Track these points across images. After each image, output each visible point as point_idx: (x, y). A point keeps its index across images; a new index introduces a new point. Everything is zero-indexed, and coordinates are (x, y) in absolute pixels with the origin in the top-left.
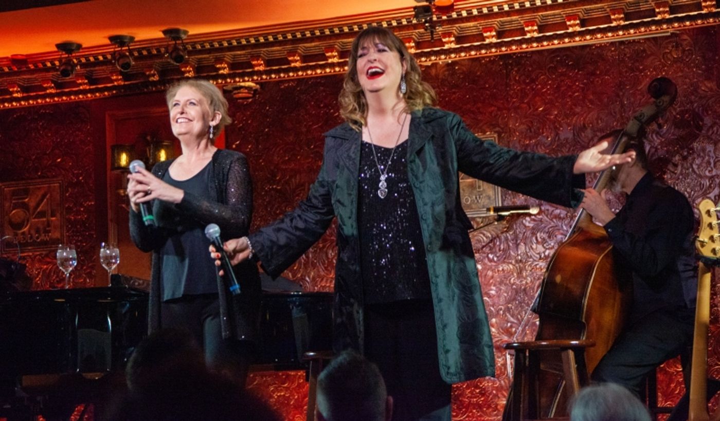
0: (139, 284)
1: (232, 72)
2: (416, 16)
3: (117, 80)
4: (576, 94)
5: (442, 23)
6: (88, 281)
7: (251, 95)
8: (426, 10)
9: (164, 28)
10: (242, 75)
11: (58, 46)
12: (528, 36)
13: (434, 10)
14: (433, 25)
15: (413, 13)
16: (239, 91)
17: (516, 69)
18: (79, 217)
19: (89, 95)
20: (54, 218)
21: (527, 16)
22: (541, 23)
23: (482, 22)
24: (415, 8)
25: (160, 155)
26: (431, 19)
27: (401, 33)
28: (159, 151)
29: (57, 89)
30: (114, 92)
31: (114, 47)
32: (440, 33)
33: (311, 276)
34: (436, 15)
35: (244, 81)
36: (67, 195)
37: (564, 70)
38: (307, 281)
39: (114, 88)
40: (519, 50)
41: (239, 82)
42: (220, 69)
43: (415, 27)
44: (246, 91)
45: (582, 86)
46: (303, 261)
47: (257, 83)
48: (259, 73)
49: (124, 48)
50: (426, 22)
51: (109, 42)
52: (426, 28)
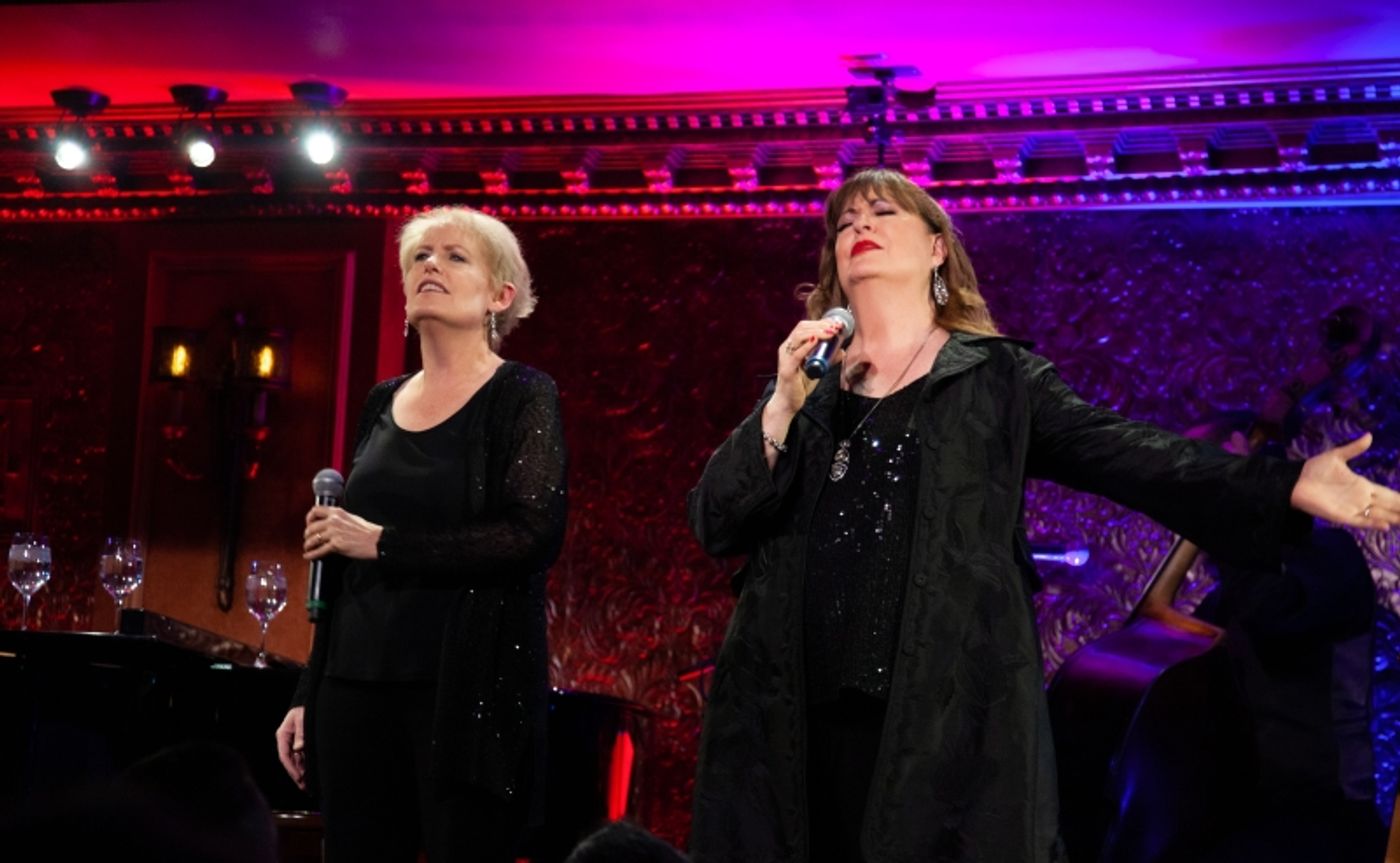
0: (188, 637)
1: (432, 191)
2: (850, 108)
3: (181, 184)
4: (1186, 315)
5: (905, 128)
6: (76, 618)
8: (874, 97)
9: (295, 79)
11: (57, 95)
12: (1092, 176)
13: (891, 99)
14: (886, 130)
15: (844, 101)
17: (1058, 247)
18: (71, 477)
19: (116, 211)
20: (14, 475)
21: (1093, 132)
22: (1123, 149)
23: (994, 135)
24: (850, 90)
25: (258, 359)
26: (882, 118)
27: (814, 141)
28: (259, 350)
29: (46, 190)
30: (173, 210)
31: (180, 109)
32: (899, 150)
33: (566, 656)
34: (896, 110)
36: (49, 425)
37: (1164, 260)
38: (555, 666)
39: (173, 200)
40: (1069, 207)
42: (410, 182)
43: (847, 131)
45: (1199, 298)
46: (550, 621)
49: (201, 116)
50: (871, 122)
51: (169, 98)
52: (869, 137)
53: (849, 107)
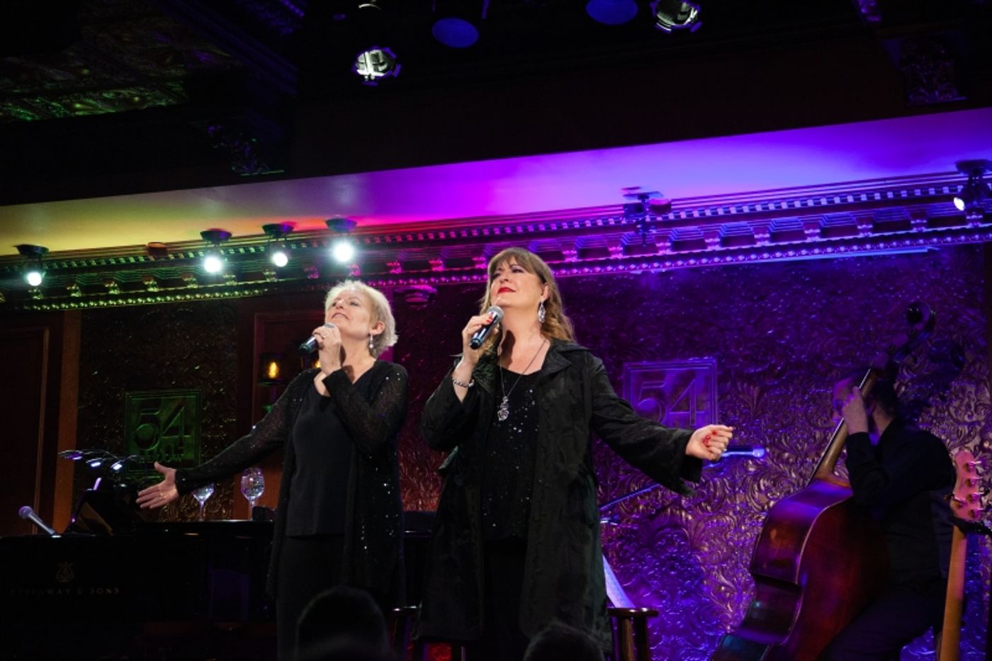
1: (404, 272)
3: (270, 276)
4: (814, 316)
5: (656, 224)
6: (224, 512)
7: (426, 300)
8: (639, 209)
9: (327, 217)
10: (417, 277)
11: (204, 234)
12: (758, 244)
13: (648, 209)
14: (646, 226)
15: (623, 212)
16: (412, 295)
17: (742, 283)
18: (218, 436)
19: (236, 293)
20: (188, 436)
21: (758, 222)
22: (774, 230)
23: (704, 226)
24: (625, 206)
26: (644, 220)
27: (607, 234)
29: (199, 284)
30: (266, 290)
31: (268, 237)
32: (653, 237)
34: (650, 215)
35: (419, 283)
36: (205, 408)
37: (800, 287)
39: (266, 285)
40: (747, 261)
41: (413, 284)
42: (391, 268)
43: (625, 228)
44: (421, 295)
45: (820, 306)
47: (433, 287)
48: (438, 275)
49: (280, 240)
50: (638, 223)
51: (262, 232)
52: (637, 231)
53: (626, 215)
